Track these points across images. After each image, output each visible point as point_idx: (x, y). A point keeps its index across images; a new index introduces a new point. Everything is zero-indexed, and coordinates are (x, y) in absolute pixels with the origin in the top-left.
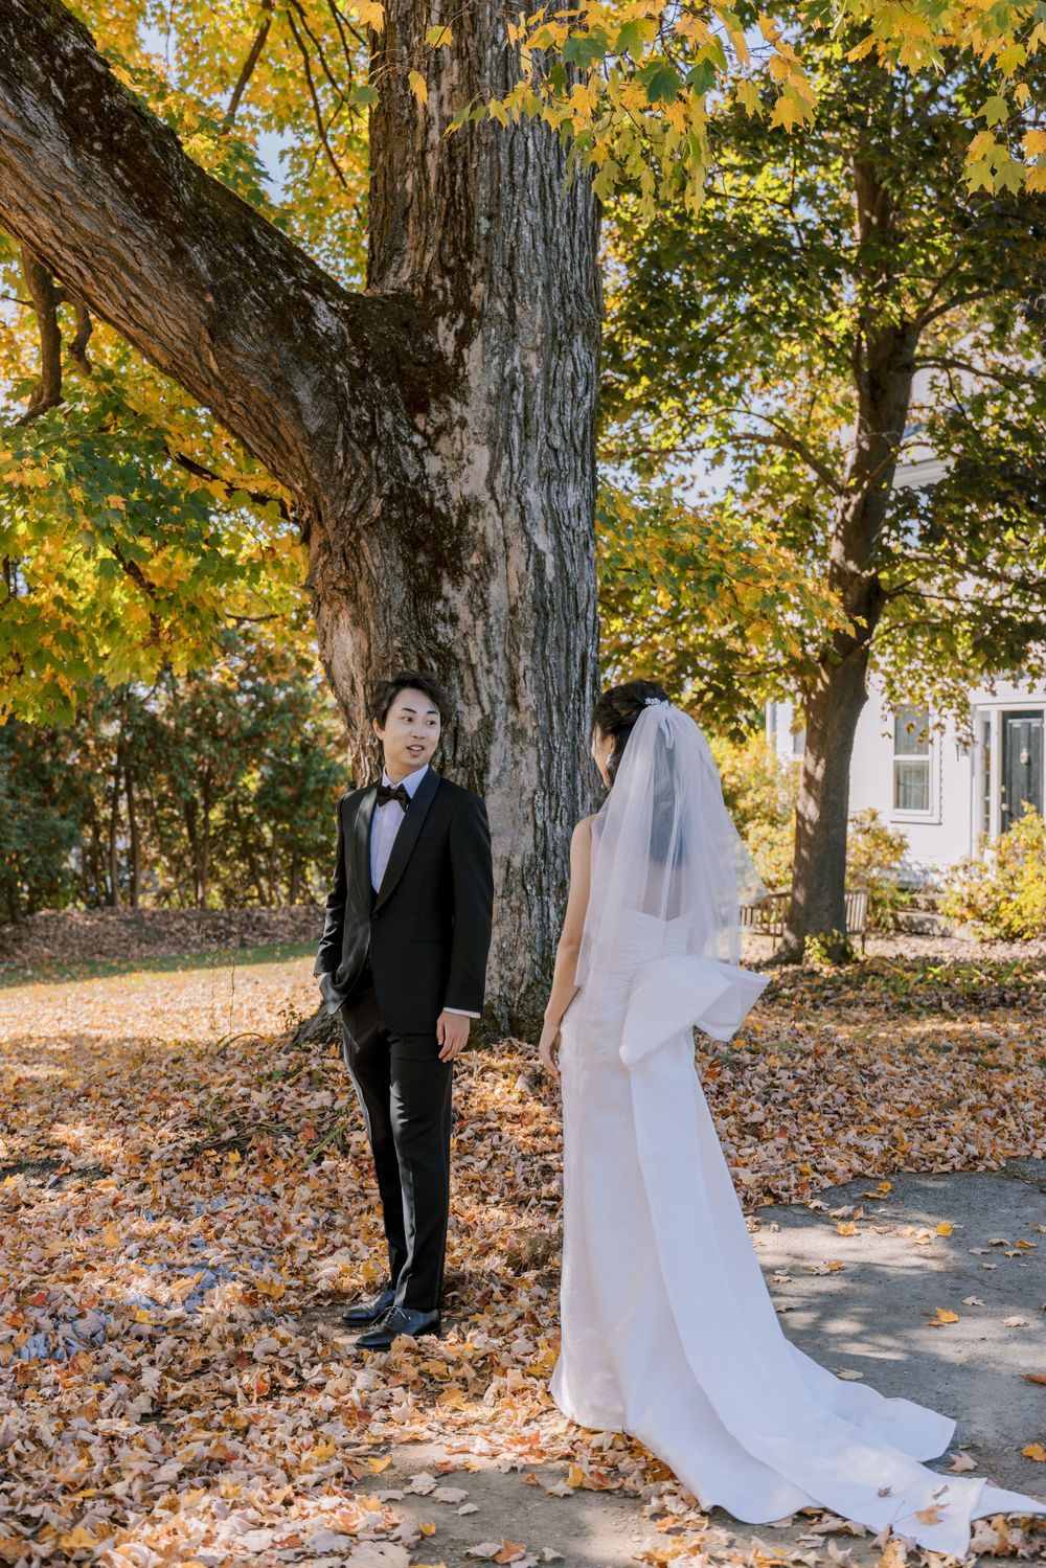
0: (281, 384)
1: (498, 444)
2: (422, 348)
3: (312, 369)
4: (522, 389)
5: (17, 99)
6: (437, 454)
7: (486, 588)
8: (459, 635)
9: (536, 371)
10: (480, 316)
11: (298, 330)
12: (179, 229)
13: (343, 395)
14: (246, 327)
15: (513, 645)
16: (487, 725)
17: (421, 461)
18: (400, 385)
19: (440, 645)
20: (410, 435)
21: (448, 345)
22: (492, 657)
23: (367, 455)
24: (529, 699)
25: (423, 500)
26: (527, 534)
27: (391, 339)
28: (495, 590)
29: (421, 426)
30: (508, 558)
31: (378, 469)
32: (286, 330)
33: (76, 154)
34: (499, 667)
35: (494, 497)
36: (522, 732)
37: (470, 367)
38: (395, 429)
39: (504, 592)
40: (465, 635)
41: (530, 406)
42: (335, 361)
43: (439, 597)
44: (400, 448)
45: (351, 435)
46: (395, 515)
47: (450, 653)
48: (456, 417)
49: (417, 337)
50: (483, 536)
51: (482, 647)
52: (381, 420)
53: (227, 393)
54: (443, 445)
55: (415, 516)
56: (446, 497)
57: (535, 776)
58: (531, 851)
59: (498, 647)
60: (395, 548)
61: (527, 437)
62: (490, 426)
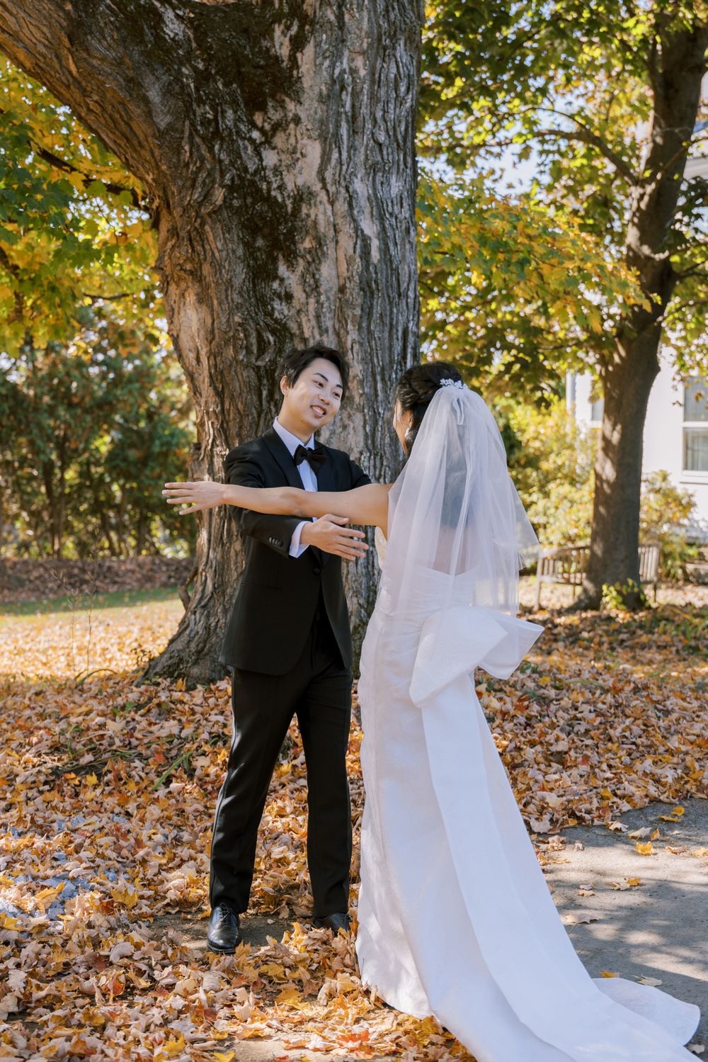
0: (133, 85)
1: (329, 140)
2: (260, 51)
3: (161, 71)
4: (350, 89)
6: (274, 148)
7: (318, 270)
8: (293, 311)
9: (362, 73)
10: (312, 23)
11: (149, 37)
13: (189, 95)
14: (102, 33)
15: (342, 320)
17: (259, 155)
18: (240, 86)
19: (276, 321)
20: (249, 131)
21: (284, 51)
22: (323, 331)
23: (211, 150)
24: (356, 369)
25: (261, 190)
26: (354, 220)
27: (232, 44)
28: (326, 272)
29: (259, 123)
30: (337, 242)
31: (220, 161)
32: (139, 37)
34: (329, 341)
35: (324, 187)
37: (303, 69)
38: (236, 126)
39: (334, 273)
40: (299, 312)
41: (357, 104)
42: (182, 64)
43: (276, 277)
44: (240, 143)
45: (197, 131)
46: (236, 203)
47: (285, 327)
48: (290, 115)
49: (255, 42)
50: (315, 223)
51: (314, 322)
52: (224, 118)
53: (84, 93)
54: (279, 140)
55: (253, 204)
56: (281, 188)
57: (361, 438)
59: (328, 323)
60: (236, 233)
61: (355, 132)
62: (322, 123)
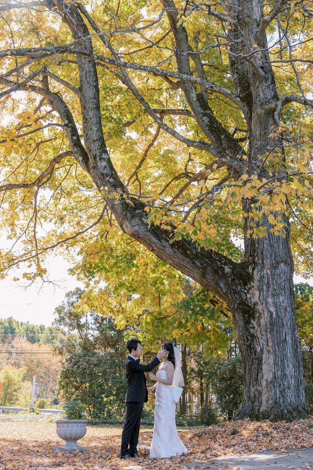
0: (217, 284)
1: (260, 290)
2: (246, 272)
3: (223, 280)
5: (161, 242)
6: (249, 294)
7: (260, 321)
9: (269, 273)
10: (256, 264)
11: (220, 273)
12: (193, 258)
13: (230, 284)
14: (209, 274)
15: (267, 332)
16: (262, 350)
17: (246, 295)
18: (242, 281)
19: (251, 334)
20: (244, 290)
21: (251, 271)
22: (262, 335)
23: (235, 296)
24: (270, 344)
25: (246, 303)
26: (268, 308)
27: (240, 271)
28: (262, 321)
29: (246, 288)
30: (264, 314)
31: (237, 298)
32: (217, 273)
33: (173, 249)
34: (264, 338)
35: (260, 301)
36: (270, 351)
37: (255, 275)
38: (241, 290)
39: (264, 321)
40: (256, 331)
41: (268, 281)
42: (229, 278)
43: (251, 323)
44: (242, 293)
45: (231, 292)
46: (240, 307)
47: (254, 335)
48: (252, 286)
49: (245, 270)
50: (259, 310)
51: (260, 333)
52: (238, 288)
54: (250, 292)
55: (244, 307)
56: (251, 302)
57: (273, 361)
58: (272, 378)
59: (264, 333)
60: (241, 314)
61: (268, 287)
62: (259, 286)
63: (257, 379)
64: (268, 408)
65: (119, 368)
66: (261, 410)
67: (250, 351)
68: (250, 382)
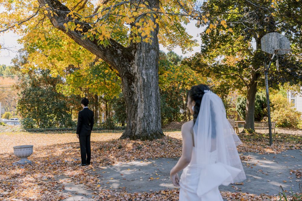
0: (113, 60)
1: (138, 65)
3: (117, 58)
9: (144, 56)
10: (137, 49)
11: (115, 54)
13: (120, 61)
15: (141, 90)
16: (138, 100)
17: (130, 68)
18: (128, 59)
21: (133, 54)
22: (138, 92)
24: (143, 97)
25: (130, 73)
26: (142, 76)
27: (127, 53)
28: (138, 83)
29: (130, 64)
30: (140, 80)
31: (124, 69)
32: (113, 54)
34: (139, 93)
35: (138, 72)
36: (142, 101)
37: (135, 56)
38: (127, 64)
40: (135, 89)
41: (143, 60)
42: (120, 57)
43: (132, 85)
44: (127, 67)
45: (121, 66)
46: (126, 75)
47: (133, 92)
48: (134, 62)
49: (130, 53)
50: (137, 77)
52: (125, 64)
54: (132, 66)
55: (129, 75)
56: (132, 72)
57: (144, 107)
58: (143, 116)
60: (126, 79)
61: (143, 64)
62: (138, 63)
63: (134, 117)
64: (140, 133)
65: (56, 97)
66: (136, 134)
67: (131, 100)
68: (130, 118)
